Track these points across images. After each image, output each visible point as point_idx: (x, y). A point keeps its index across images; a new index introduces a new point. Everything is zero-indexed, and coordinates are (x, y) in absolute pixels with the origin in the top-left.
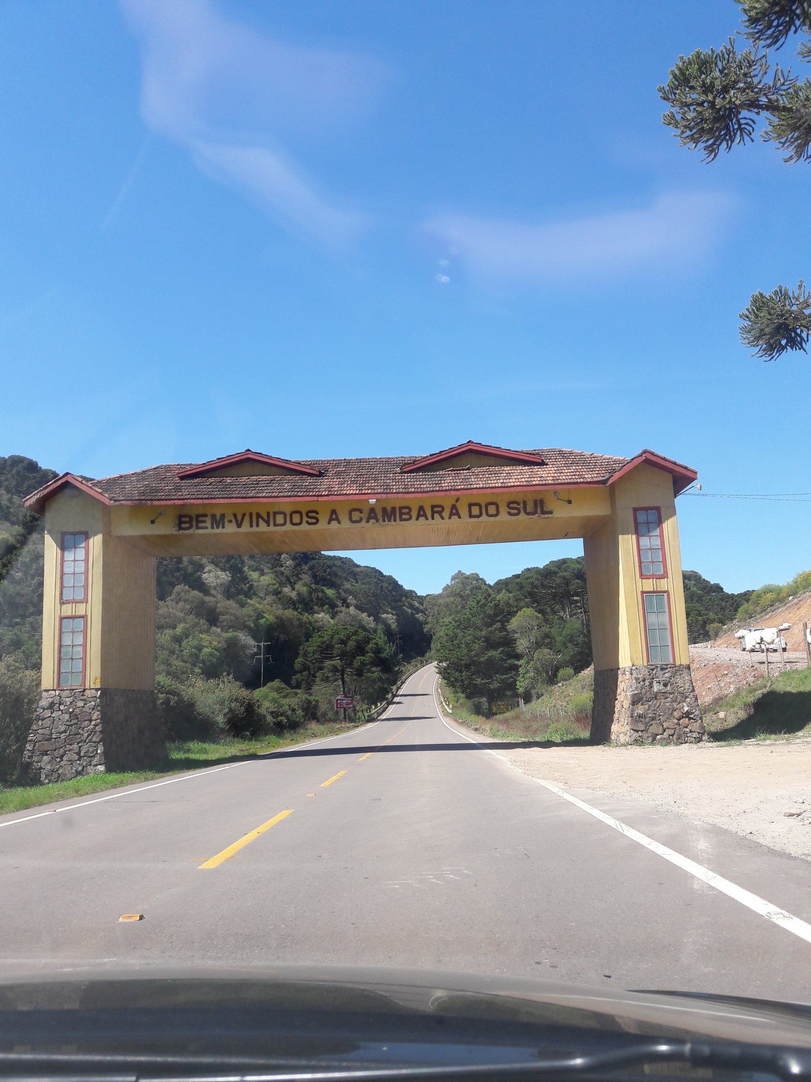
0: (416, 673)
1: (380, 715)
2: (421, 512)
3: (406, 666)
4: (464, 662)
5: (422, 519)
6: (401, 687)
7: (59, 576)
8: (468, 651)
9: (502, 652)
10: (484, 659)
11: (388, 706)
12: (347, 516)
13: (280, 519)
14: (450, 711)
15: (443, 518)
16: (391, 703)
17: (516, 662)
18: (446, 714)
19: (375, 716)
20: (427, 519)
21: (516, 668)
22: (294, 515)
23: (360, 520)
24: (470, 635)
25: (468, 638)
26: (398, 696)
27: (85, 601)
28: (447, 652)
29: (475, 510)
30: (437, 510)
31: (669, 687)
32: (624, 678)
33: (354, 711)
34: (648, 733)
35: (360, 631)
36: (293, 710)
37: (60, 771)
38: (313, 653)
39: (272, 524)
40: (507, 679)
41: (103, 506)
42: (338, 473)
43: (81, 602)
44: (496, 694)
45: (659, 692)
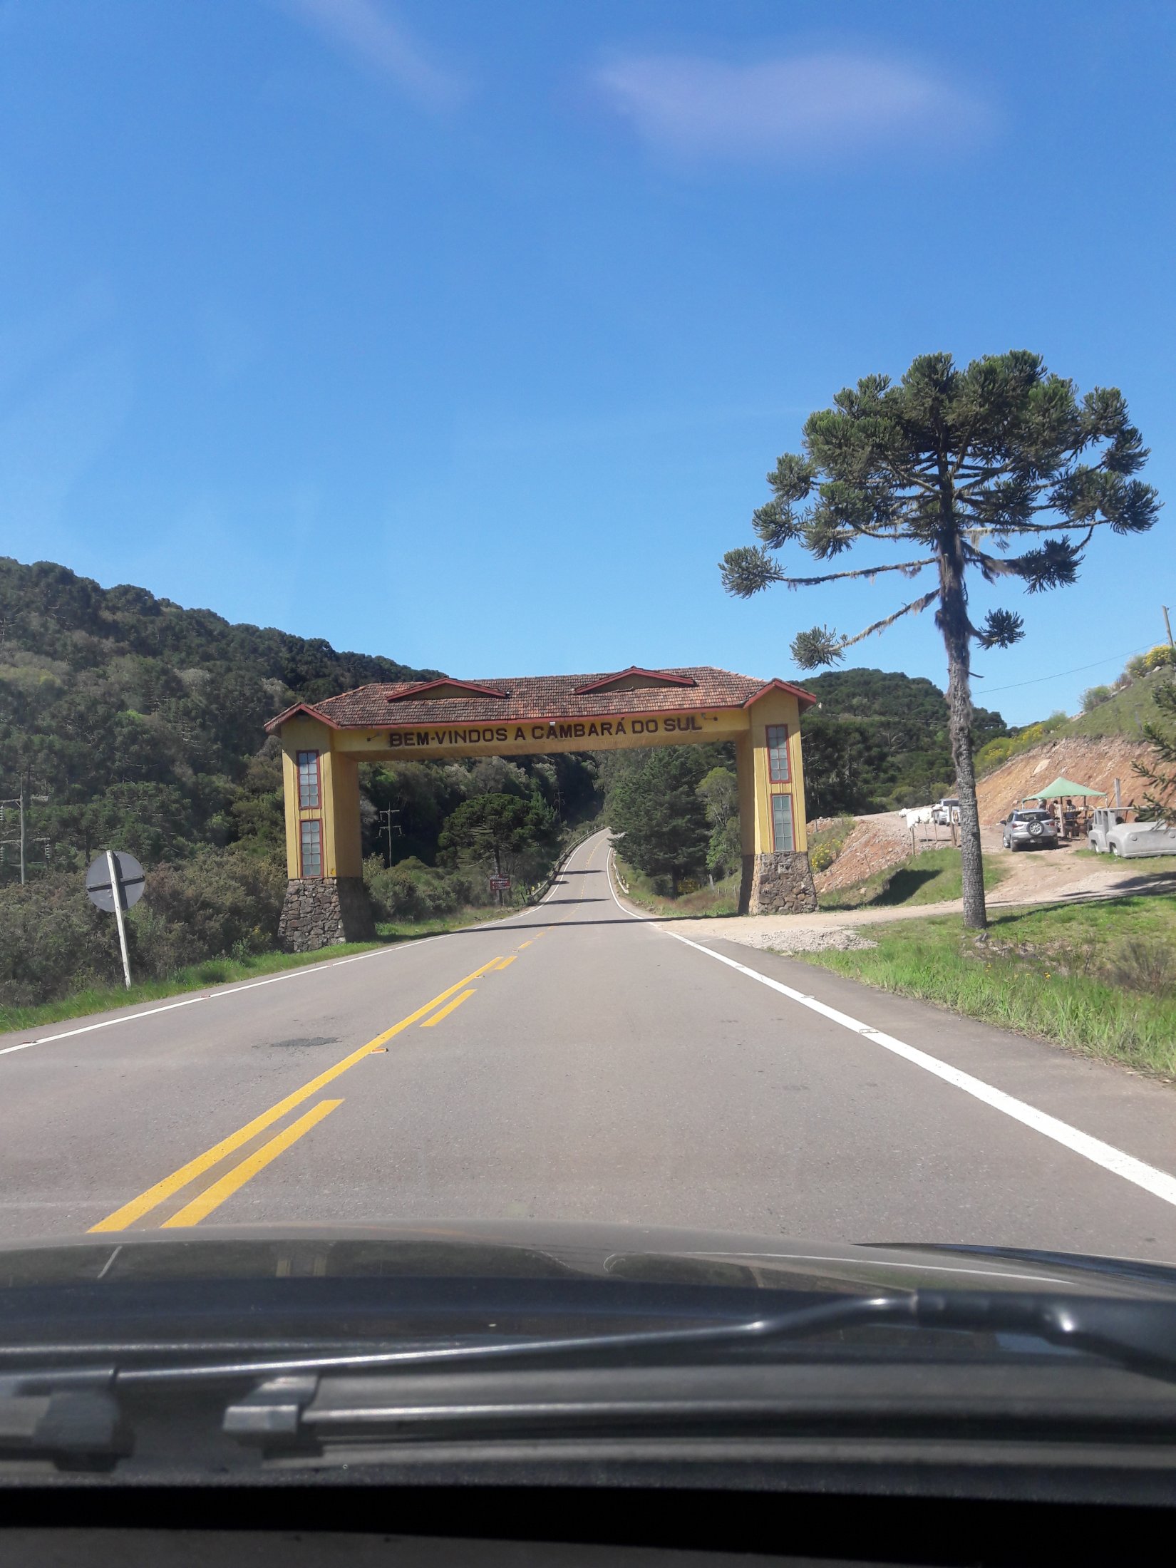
0: (584, 843)
1: (542, 897)
2: (593, 730)
3: (570, 833)
4: (644, 833)
5: (593, 735)
6: (565, 862)
7: (297, 788)
8: (648, 819)
9: (689, 821)
10: (668, 829)
11: (550, 886)
12: (531, 733)
13: (475, 736)
14: (627, 892)
15: (611, 734)
16: (552, 883)
17: (706, 833)
18: (621, 895)
19: (536, 898)
20: (597, 735)
21: (706, 839)
22: (486, 733)
23: (541, 737)
24: (650, 800)
25: (649, 804)
26: (562, 874)
27: (319, 807)
28: (623, 821)
29: (639, 724)
30: (606, 727)
31: (790, 870)
32: (757, 862)
33: (510, 893)
34: (772, 906)
35: (517, 798)
36: (448, 893)
37: (309, 943)
38: (462, 826)
39: (468, 740)
40: (695, 852)
41: (331, 729)
42: (522, 695)
43: (317, 808)
44: (682, 871)
45: (782, 874)
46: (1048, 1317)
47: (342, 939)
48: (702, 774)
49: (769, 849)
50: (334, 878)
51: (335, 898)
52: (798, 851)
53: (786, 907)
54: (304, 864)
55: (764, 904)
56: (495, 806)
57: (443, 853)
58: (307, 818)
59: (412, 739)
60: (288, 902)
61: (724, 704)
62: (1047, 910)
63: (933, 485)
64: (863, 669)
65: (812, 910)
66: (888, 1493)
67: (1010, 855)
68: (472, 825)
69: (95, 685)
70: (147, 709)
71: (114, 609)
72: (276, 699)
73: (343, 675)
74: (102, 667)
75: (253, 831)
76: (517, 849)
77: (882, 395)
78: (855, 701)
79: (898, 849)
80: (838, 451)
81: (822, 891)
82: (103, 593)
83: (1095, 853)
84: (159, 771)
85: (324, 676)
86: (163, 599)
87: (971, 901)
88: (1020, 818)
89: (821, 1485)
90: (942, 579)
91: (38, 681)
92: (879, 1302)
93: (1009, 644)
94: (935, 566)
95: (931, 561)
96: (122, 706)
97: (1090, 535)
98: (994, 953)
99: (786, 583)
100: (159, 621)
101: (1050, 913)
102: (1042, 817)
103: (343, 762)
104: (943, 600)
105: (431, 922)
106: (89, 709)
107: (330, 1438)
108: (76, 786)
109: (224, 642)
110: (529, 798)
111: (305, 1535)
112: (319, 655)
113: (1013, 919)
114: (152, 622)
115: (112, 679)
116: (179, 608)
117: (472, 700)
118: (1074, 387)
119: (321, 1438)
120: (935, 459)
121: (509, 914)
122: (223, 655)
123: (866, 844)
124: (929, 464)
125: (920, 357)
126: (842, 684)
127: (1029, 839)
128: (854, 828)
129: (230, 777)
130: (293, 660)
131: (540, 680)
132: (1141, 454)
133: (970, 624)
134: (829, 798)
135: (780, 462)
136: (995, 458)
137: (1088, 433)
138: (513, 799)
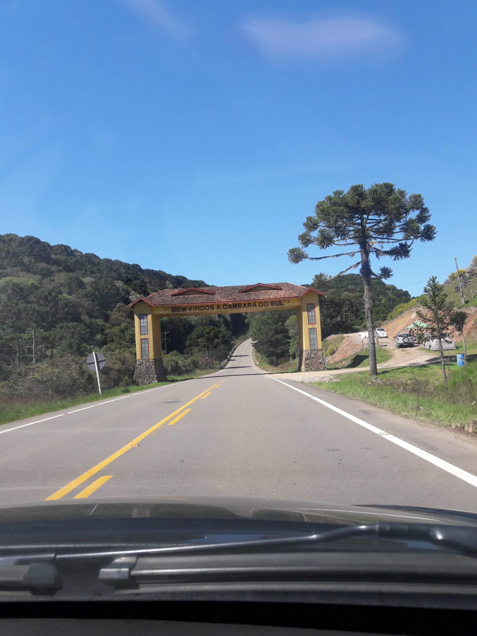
0: (241, 345)
1: (225, 366)
2: (245, 305)
3: (236, 340)
4: (265, 341)
5: (245, 307)
6: (234, 352)
7: (139, 327)
8: (266, 335)
9: (282, 336)
10: (274, 339)
11: (228, 362)
12: (223, 307)
13: (202, 308)
14: (258, 363)
15: (251, 307)
16: (229, 360)
17: (289, 340)
18: (256, 365)
19: (223, 366)
20: (246, 307)
21: (289, 343)
22: (207, 307)
23: (226, 308)
25: (267, 329)
26: (233, 357)
28: (257, 336)
29: (261, 304)
30: (249, 305)
31: (316, 355)
32: (304, 353)
33: (213, 364)
34: (309, 368)
35: (216, 328)
36: (190, 364)
37: (144, 382)
38: (195, 339)
39: (200, 310)
40: (285, 348)
41: (151, 306)
42: (219, 293)
43: (147, 334)
44: (280, 355)
45: (313, 357)
46: (432, 534)
47: (156, 381)
48: (287, 318)
49: (308, 348)
50: (153, 359)
51: (153, 366)
52: (318, 348)
53: (314, 369)
54: (142, 354)
55: (306, 368)
56: (207, 331)
57: (187, 349)
58: (143, 338)
59: (180, 309)
60: (137, 368)
61: (291, 296)
62: (398, 369)
63: (358, 226)
64: (353, 274)
65: (324, 370)
66: (367, 605)
67: (396, 349)
68: (198, 338)
69: (50, 284)
70: (70, 294)
71: (56, 254)
72: (120, 289)
73: (145, 279)
74: (52, 277)
75: (113, 341)
76: (216, 347)
77: (341, 196)
78: (349, 287)
79: (358, 347)
80: (326, 217)
81: (330, 363)
82: (51, 248)
83: (425, 349)
84: (77, 318)
85: (138, 279)
86: (75, 249)
87: (372, 366)
88: (400, 336)
89: (339, 601)
90: (362, 258)
91: (29, 283)
92: (363, 527)
93: (387, 278)
94: (360, 253)
95: (358, 252)
96: (61, 293)
97: (413, 242)
98: (378, 383)
99: (309, 259)
100: (74, 259)
101: (400, 370)
102: (408, 336)
103: (155, 318)
104: (362, 265)
105: (184, 375)
106: (48, 294)
107: (142, 582)
108: (44, 324)
109: (99, 266)
110: (219, 327)
111: (132, 621)
112: (136, 270)
113: (387, 372)
114: (71, 259)
115: (57, 281)
116: (81, 253)
117: (201, 295)
118: (406, 193)
119: (138, 582)
120: (359, 217)
121: (213, 372)
122: (99, 271)
123: (348, 345)
124: (357, 219)
125: (353, 185)
126: (344, 280)
127: (404, 344)
128: (344, 339)
129: (103, 320)
130: (126, 272)
131: (226, 287)
132: (428, 216)
133: (372, 272)
134: (337, 327)
135: (307, 219)
136: (381, 215)
137: (410, 209)
138: (214, 328)
